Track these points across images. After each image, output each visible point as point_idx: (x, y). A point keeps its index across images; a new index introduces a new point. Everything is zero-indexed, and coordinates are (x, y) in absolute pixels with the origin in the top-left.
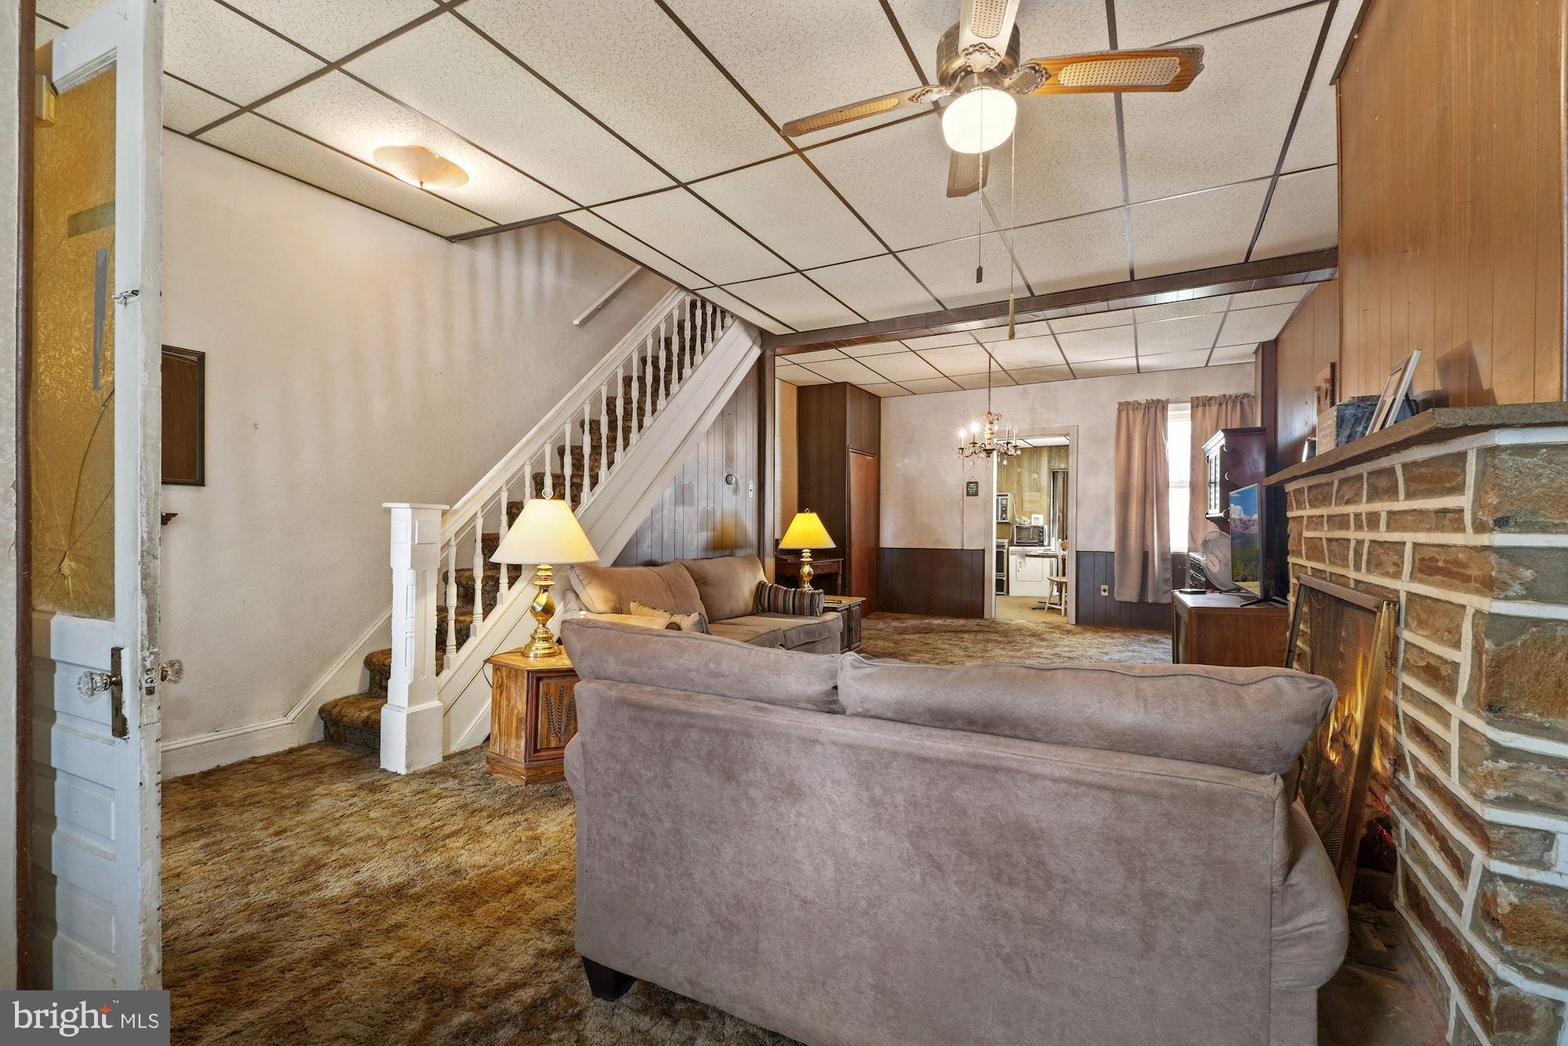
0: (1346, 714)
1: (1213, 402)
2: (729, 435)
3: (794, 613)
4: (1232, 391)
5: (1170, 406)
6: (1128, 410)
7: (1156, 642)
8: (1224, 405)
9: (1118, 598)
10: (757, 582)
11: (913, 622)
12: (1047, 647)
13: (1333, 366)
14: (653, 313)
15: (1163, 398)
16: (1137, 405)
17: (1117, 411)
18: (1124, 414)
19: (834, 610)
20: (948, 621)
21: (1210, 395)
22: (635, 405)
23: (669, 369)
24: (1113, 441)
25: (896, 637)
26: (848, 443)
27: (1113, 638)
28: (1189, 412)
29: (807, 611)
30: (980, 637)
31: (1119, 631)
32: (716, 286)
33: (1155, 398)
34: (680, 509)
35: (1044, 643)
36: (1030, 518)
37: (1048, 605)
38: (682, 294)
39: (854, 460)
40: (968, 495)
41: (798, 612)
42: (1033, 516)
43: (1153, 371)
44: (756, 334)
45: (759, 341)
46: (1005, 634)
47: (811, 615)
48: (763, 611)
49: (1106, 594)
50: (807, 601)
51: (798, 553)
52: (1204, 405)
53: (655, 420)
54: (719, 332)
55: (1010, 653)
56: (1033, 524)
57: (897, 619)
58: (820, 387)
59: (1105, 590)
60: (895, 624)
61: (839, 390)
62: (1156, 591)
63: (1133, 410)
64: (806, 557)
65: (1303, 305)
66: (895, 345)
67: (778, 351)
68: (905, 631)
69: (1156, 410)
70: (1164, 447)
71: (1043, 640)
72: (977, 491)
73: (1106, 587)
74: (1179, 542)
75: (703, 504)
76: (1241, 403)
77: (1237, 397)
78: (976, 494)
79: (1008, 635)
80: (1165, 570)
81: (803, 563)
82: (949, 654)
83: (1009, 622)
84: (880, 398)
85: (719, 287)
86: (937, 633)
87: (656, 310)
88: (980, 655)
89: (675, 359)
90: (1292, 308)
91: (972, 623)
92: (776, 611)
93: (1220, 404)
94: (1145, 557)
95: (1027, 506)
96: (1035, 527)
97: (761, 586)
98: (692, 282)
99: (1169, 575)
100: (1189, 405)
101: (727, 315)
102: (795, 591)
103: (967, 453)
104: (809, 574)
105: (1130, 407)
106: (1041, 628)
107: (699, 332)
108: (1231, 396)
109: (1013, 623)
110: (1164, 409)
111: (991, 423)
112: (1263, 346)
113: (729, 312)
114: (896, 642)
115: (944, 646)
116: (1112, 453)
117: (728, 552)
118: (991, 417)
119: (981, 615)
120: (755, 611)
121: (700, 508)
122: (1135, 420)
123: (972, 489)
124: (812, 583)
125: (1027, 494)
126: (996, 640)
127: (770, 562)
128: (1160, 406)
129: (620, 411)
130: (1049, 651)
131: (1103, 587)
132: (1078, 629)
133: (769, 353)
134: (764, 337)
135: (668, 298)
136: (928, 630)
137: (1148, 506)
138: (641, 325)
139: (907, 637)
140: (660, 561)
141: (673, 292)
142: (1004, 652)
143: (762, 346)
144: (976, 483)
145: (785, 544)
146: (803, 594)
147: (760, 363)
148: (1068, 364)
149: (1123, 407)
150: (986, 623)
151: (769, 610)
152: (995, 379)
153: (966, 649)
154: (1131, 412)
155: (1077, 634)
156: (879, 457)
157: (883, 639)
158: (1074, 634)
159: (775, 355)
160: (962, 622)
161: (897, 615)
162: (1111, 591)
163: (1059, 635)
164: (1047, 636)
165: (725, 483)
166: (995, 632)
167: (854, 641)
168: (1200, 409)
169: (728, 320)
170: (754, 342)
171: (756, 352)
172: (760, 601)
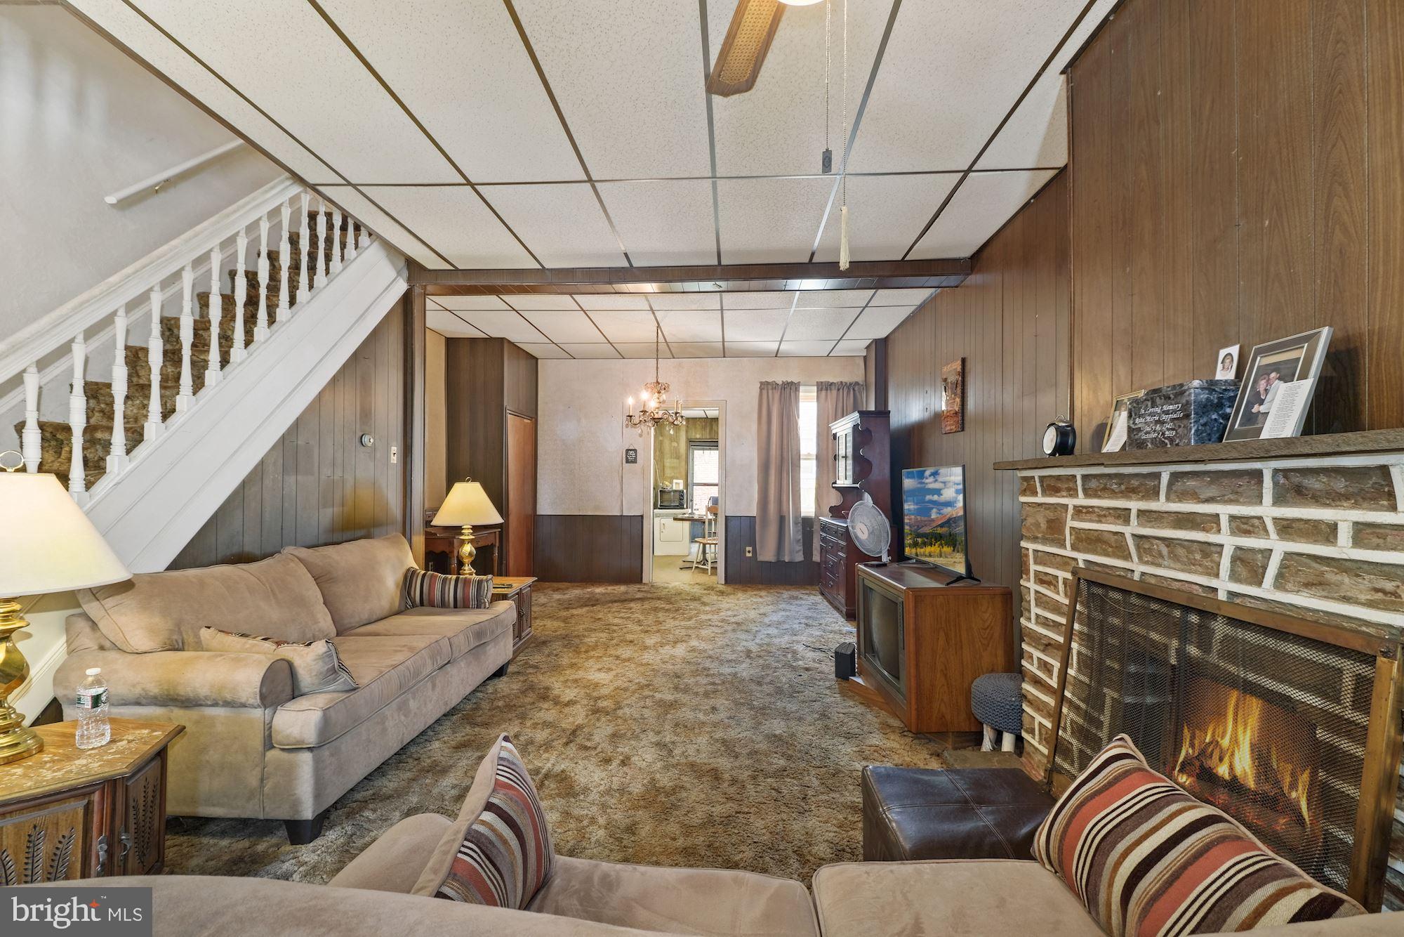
0: (1207, 741)
1: (833, 387)
2: (365, 386)
3: (455, 606)
4: (847, 378)
5: (801, 388)
6: (768, 390)
7: (796, 598)
8: (841, 390)
9: (760, 558)
10: (403, 570)
11: (575, 592)
12: (713, 612)
13: (964, 361)
14: (248, 203)
15: (796, 381)
16: (774, 386)
17: (759, 390)
18: (765, 392)
19: (504, 597)
20: (609, 588)
21: (831, 380)
22: (215, 331)
23: (273, 288)
24: (755, 416)
25: (565, 614)
26: (505, 404)
27: (761, 597)
28: (815, 394)
29: (473, 602)
30: (647, 605)
31: (764, 589)
32: (349, 184)
33: (789, 381)
34: (291, 480)
35: (707, 608)
36: (671, 483)
37: (695, 565)
38: (296, 189)
39: (511, 422)
40: (627, 462)
41: (461, 605)
42: (675, 481)
43: (788, 357)
44: (402, 263)
45: (405, 273)
46: (668, 599)
47: (478, 607)
48: (414, 605)
49: (750, 555)
50: (472, 591)
51: (458, 530)
52: (827, 390)
53: (250, 355)
54: (350, 251)
55: (682, 623)
56: (674, 488)
57: (558, 589)
58: (473, 341)
59: (749, 552)
60: (557, 596)
61: (497, 346)
62: (791, 552)
63: (772, 389)
64: (467, 535)
65: (921, 308)
66: (565, 300)
67: (430, 288)
68: (568, 605)
69: (789, 390)
70: (797, 424)
71: (704, 604)
72: (636, 458)
73: (750, 549)
74: (808, 507)
75: (327, 471)
76: (854, 389)
77: (851, 384)
78: (635, 461)
79: (671, 602)
80: (798, 531)
81: (463, 542)
82: (625, 630)
83: (666, 585)
84: (537, 359)
85: (354, 186)
86: (604, 603)
87: (254, 199)
88: (655, 628)
89: (284, 275)
90: (908, 311)
91: (632, 589)
92: (432, 605)
93: (838, 390)
94: (782, 520)
95: (668, 472)
96: (676, 491)
97: (409, 576)
98: (314, 173)
99: (800, 537)
100: (815, 388)
101: (364, 232)
102: (457, 580)
103: (636, 420)
104: (470, 554)
105: (770, 387)
106: (697, 591)
107: (321, 245)
108: (846, 383)
109: (670, 586)
110: (797, 390)
111: (659, 392)
112: (877, 342)
113: (366, 227)
114: (565, 620)
115: (616, 621)
116: (754, 426)
117: (362, 532)
118: (659, 387)
119: (639, 580)
120: (403, 609)
121: (323, 477)
122: (773, 398)
123: (631, 457)
124: (473, 564)
125: (668, 460)
126: (663, 608)
127: (419, 540)
128: (793, 388)
129: (186, 335)
130: (716, 617)
131: (748, 549)
132: (729, 589)
133: (418, 290)
134: (413, 267)
135: (272, 188)
136: (592, 602)
137: (785, 475)
138: (228, 216)
139: (575, 612)
140: (257, 552)
141: (282, 182)
142: (677, 623)
143: (409, 280)
144: (635, 451)
145: (440, 520)
146: (467, 582)
147: (406, 301)
148: (723, 342)
149: (764, 386)
150: (646, 588)
151: (422, 604)
152: (662, 350)
153: (639, 622)
154: (770, 392)
155: (730, 594)
156: (536, 420)
157: (551, 617)
158: (728, 595)
159: (425, 295)
160: (623, 588)
161: (556, 585)
162: (754, 551)
163: (715, 597)
164: (705, 599)
165: (358, 444)
166: (659, 599)
167: (525, 628)
168: (824, 392)
169: (364, 239)
170: (399, 273)
171: (401, 287)
172: (409, 594)
